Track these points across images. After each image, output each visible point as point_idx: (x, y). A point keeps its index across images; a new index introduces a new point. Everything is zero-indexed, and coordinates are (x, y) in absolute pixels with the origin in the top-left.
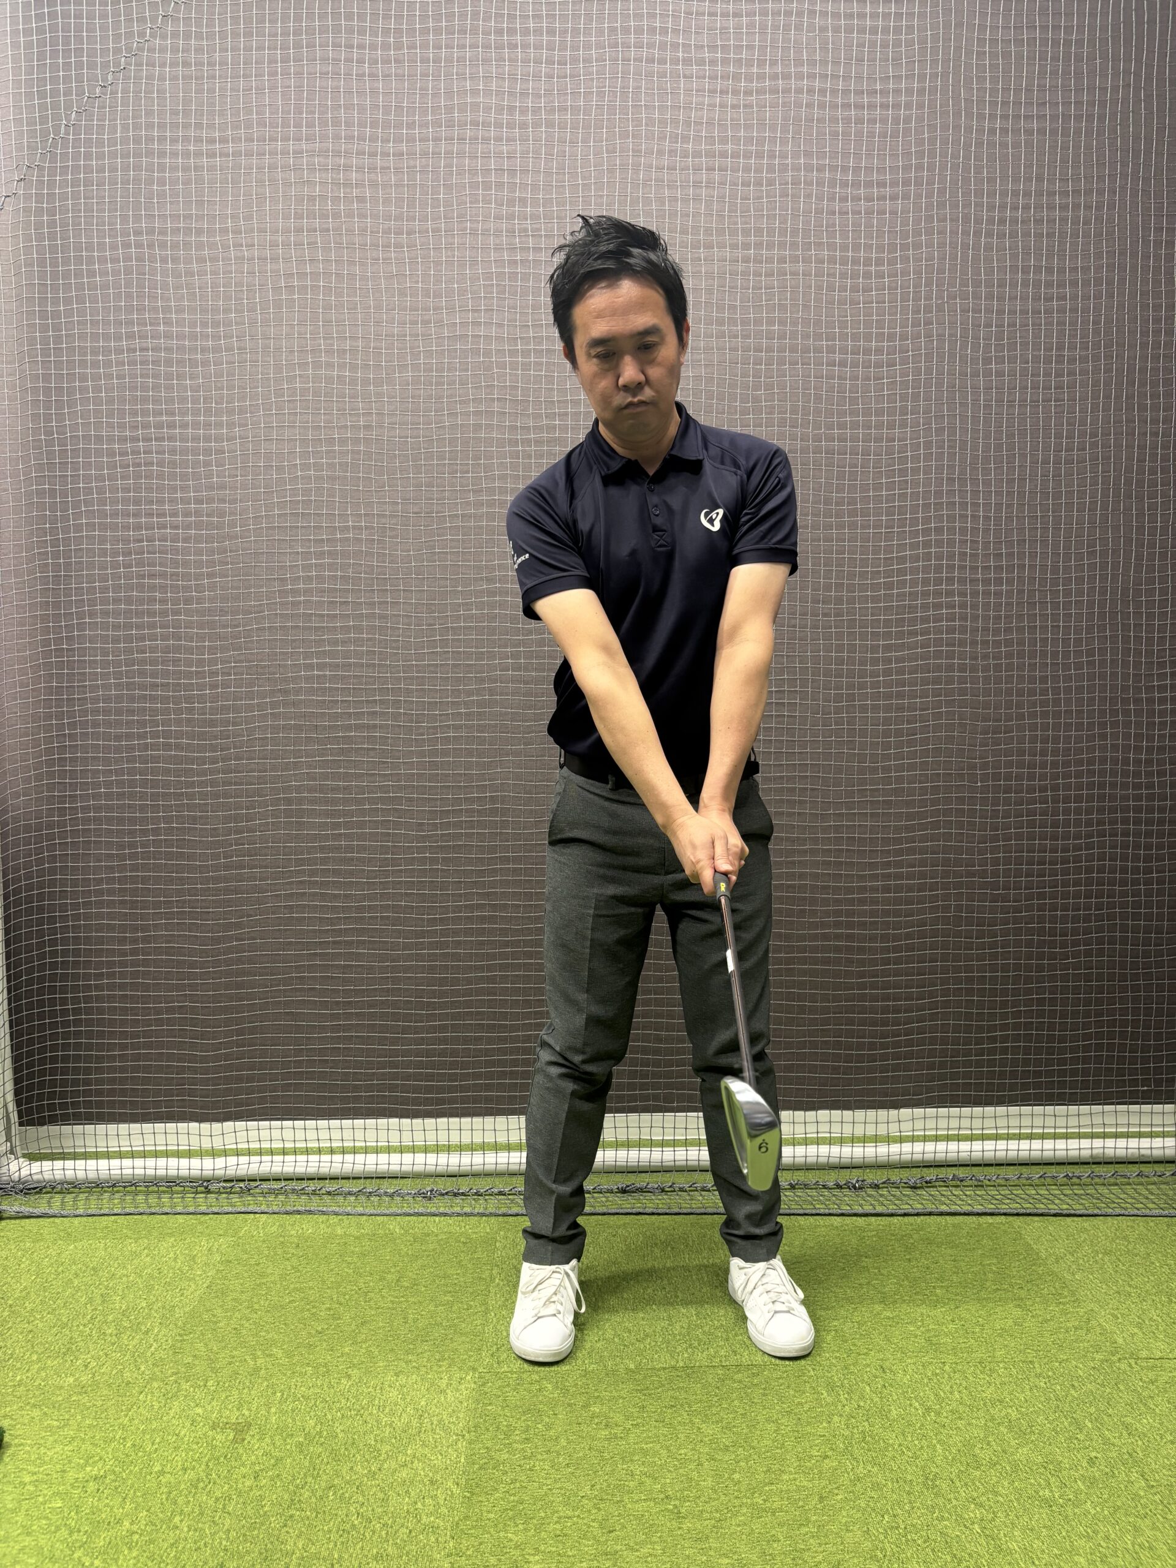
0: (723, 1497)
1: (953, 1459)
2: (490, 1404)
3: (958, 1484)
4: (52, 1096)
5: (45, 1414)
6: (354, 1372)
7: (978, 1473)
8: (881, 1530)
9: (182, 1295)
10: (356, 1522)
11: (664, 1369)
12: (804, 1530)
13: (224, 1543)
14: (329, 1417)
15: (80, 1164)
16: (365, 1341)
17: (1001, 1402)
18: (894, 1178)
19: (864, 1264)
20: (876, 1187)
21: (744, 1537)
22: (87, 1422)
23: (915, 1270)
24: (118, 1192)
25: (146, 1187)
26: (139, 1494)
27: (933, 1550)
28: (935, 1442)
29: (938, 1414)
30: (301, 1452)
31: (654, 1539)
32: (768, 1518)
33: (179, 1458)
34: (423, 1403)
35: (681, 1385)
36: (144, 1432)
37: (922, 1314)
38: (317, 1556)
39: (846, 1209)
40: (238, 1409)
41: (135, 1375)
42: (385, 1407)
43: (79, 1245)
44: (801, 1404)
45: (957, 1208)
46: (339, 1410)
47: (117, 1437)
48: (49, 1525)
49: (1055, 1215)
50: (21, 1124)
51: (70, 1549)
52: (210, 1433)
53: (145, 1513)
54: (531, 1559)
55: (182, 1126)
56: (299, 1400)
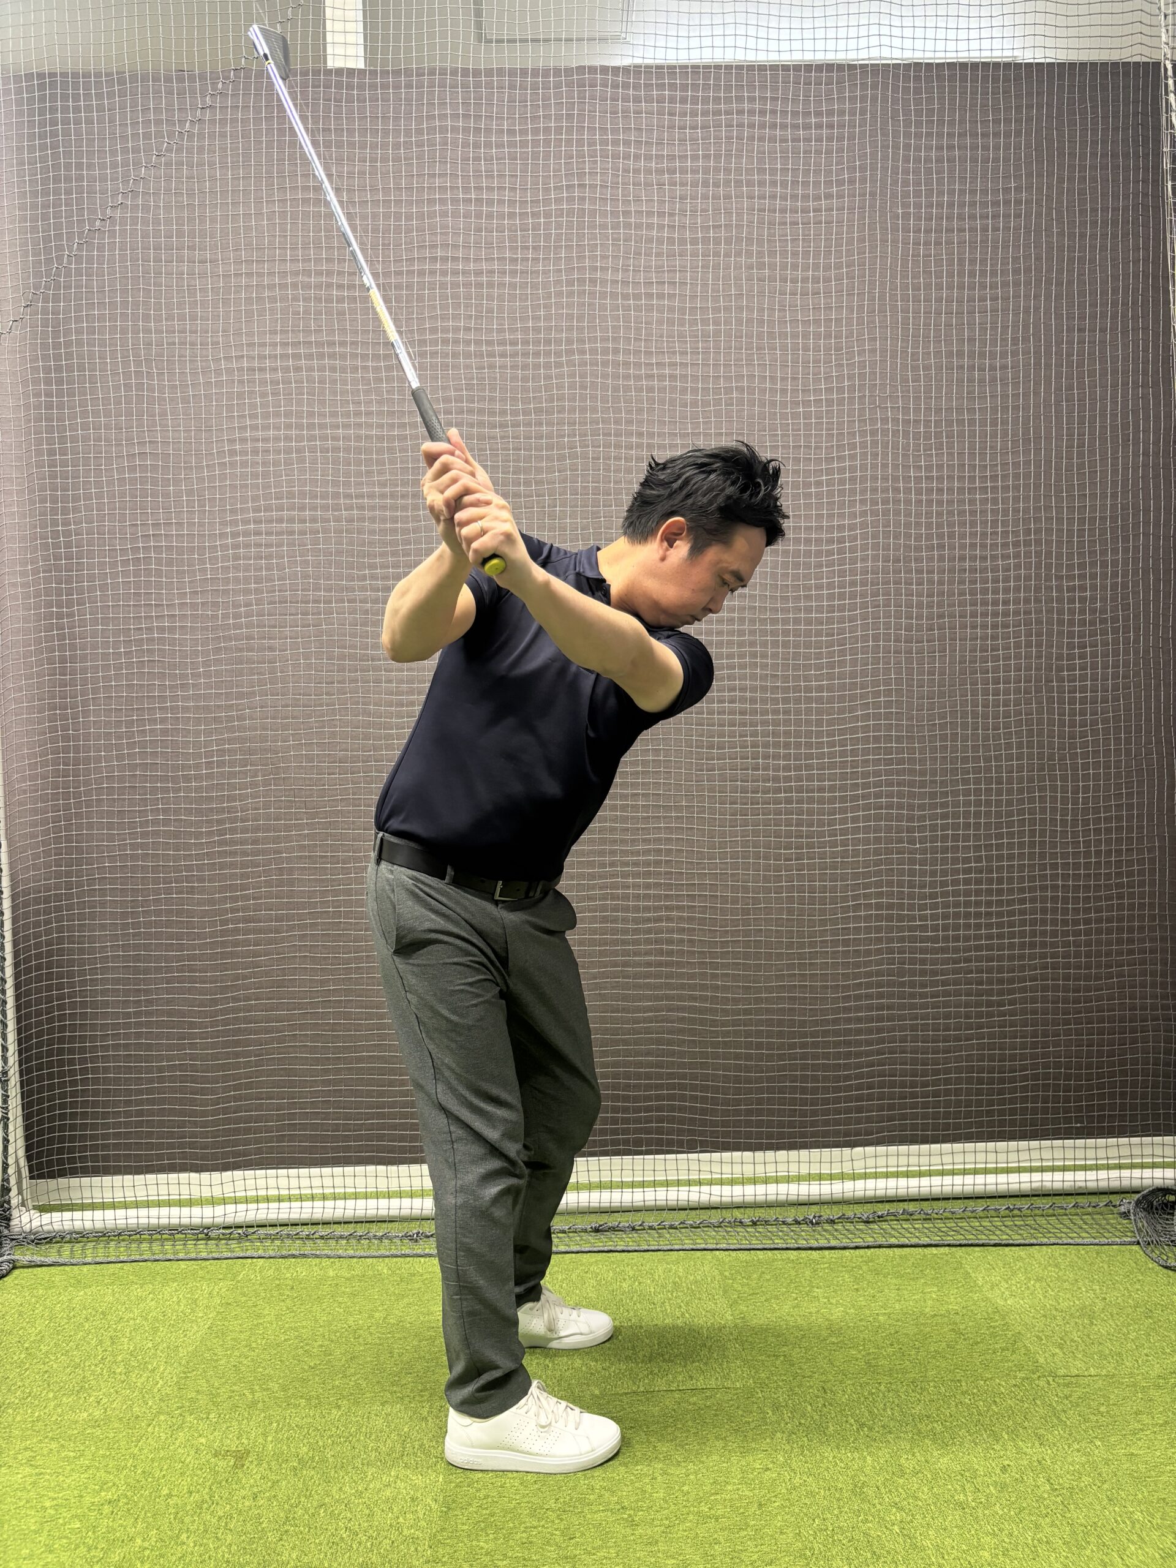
0: (673, 1507)
4: (61, 1151)
5: (62, 1445)
6: (344, 1403)
9: (185, 1335)
10: (344, 1535)
14: (320, 1443)
15: (88, 1214)
16: (354, 1375)
18: (850, 1214)
20: (832, 1222)
21: (689, 1541)
22: (101, 1452)
24: (123, 1240)
25: (150, 1234)
30: (296, 1475)
33: (185, 1483)
39: (803, 1243)
40: (238, 1438)
42: (371, 1433)
43: (88, 1291)
45: (906, 1241)
48: (70, 1544)
49: (995, 1245)
50: (32, 1179)
52: (213, 1460)
53: (155, 1531)
55: (184, 1176)
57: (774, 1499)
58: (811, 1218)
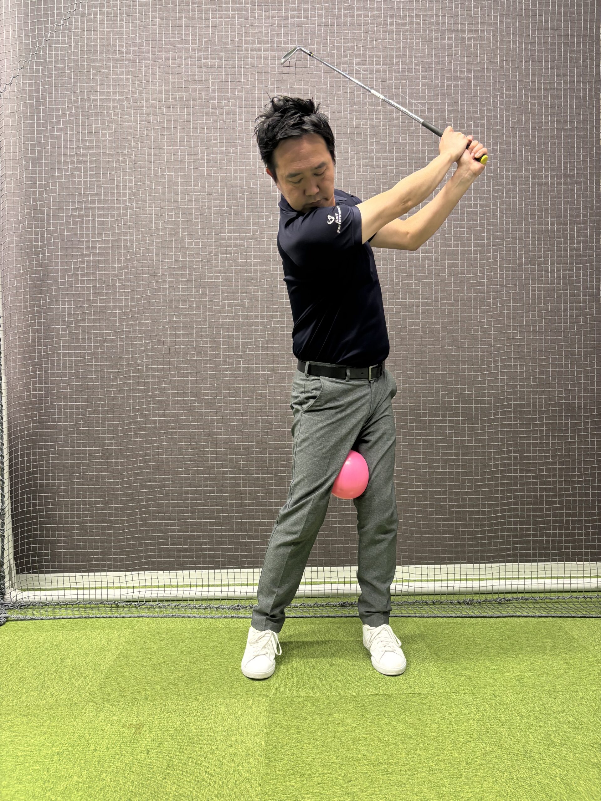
0: (412, 763)
1: (540, 742)
2: (277, 714)
3: (544, 755)
5: (30, 720)
6: (200, 698)
7: (554, 750)
8: (503, 780)
9: (105, 658)
10: (205, 777)
11: (373, 695)
12: (459, 780)
13: (131, 788)
14: (187, 720)
15: (49, 593)
16: (206, 682)
17: (563, 712)
18: (489, 599)
19: (477, 642)
20: (480, 603)
21: (426, 784)
23: (506, 645)
24: (69, 607)
25: (84, 604)
26: (82, 762)
27: (535, 791)
28: (528, 733)
29: (528, 719)
30: (173, 739)
31: (375, 785)
32: (438, 774)
33: (105, 743)
34: (239, 713)
35: (382, 704)
36: (85, 729)
37: (513, 667)
38: (184, 795)
39: (465, 614)
40: (137, 717)
41: (79, 699)
42: (218, 715)
43: (48, 633)
44: (451, 714)
45: (526, 614)
46: (193, 717)
47: (70, 732)
48: (33, 778)
49: (580, 617)
50: (17, 573)
51: (44, 791)
52: (122, 729)
53: (86, 772)
54: (305, 796)
56: (170, 712)
57: (475, 760)
58: (467, 601)
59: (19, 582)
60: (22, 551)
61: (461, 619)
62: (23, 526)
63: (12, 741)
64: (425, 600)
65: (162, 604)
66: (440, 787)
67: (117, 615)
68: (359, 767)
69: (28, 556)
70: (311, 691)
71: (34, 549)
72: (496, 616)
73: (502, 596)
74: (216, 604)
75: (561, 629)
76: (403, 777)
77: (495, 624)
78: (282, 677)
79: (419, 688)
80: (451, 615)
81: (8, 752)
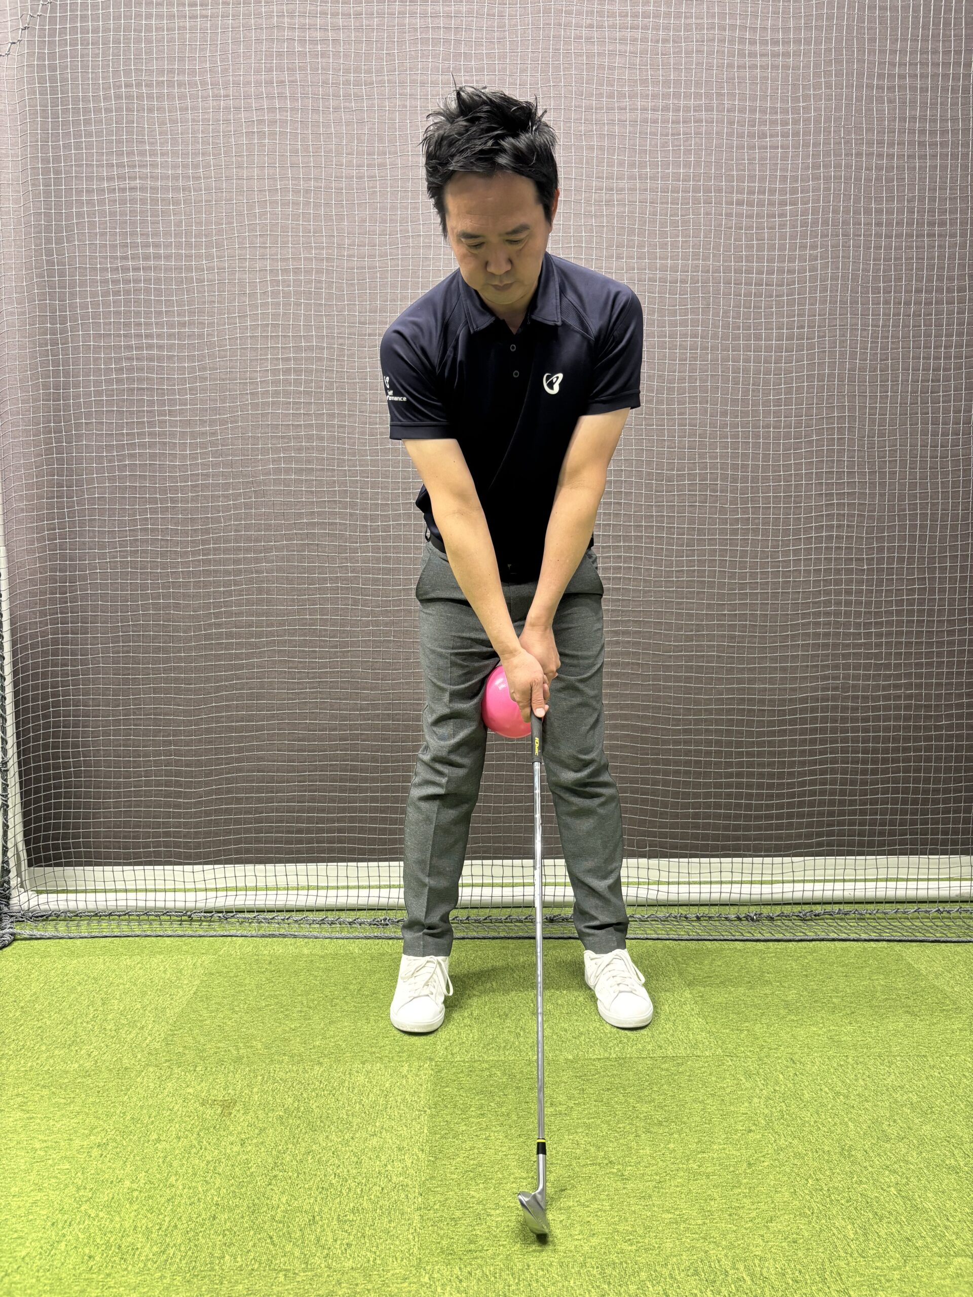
0: (661, 1163)
1: (865, 1134)
2: (447, 1086)
3: (872, 1154)
5: (53, 1093)
7: (888, 1146)
8: (807, 1192)
9: (172, 999)
10: (333, 1181)
11: (599, 1059)
12: (737, 1191)
13: (216, 1198)
14: (305, 1095)
15: (81, 897)
17: (902, 1087)
18: (788, 913)
19: (766, 979)
20: (771, 919)
22: (91, 1100)
23: (812, 984)
24: (113, 920)
25: (138, 915)
26: (138, 1158)
27: (856, 1209)
28: (846, 1119)
29: (847, 1097)
30: (282, 1123)
31: (602, 1197)
32: (703, 1181)
33: (174, 1129)
34: (387, 1085)
35: (615, 1072)
36: (142, 1107)
37: (822, 1018)
38: (299, 1209)
39: (748, 936)
40: (224, 1089)
41: (133, 1062)
42: (354, 1088)
43: (81, 960)
44: (723, 1088)
46: (314, 1090)
47: (118, 1112)
49: (931, 942)
50: (30, 865)
51: (77, 1203)
54: (493, 1212)
56: (278, 1082)
57: (762, 1159)
58: (752, 915)
59: (33, 879)
60: (38, 830)
61: (741, 943)
62: (37, 790)
63: (25, 1126)
64: (684, 913)
65: (262, 916)
66: (706, 1200)
67: (191, 933)
68: (577, 1169)
69: (46, 838)
70: (501, 1052)
71: (57, 827)
72: (797, 938)
73: (807, 908)
74: (349, 917)
75: (900, 958)
76: (647, 1184)
77: (795, 951)
78: (455, 1031)
79: (673, 1048)
80: (726, 937)
81: (18, 1143)
